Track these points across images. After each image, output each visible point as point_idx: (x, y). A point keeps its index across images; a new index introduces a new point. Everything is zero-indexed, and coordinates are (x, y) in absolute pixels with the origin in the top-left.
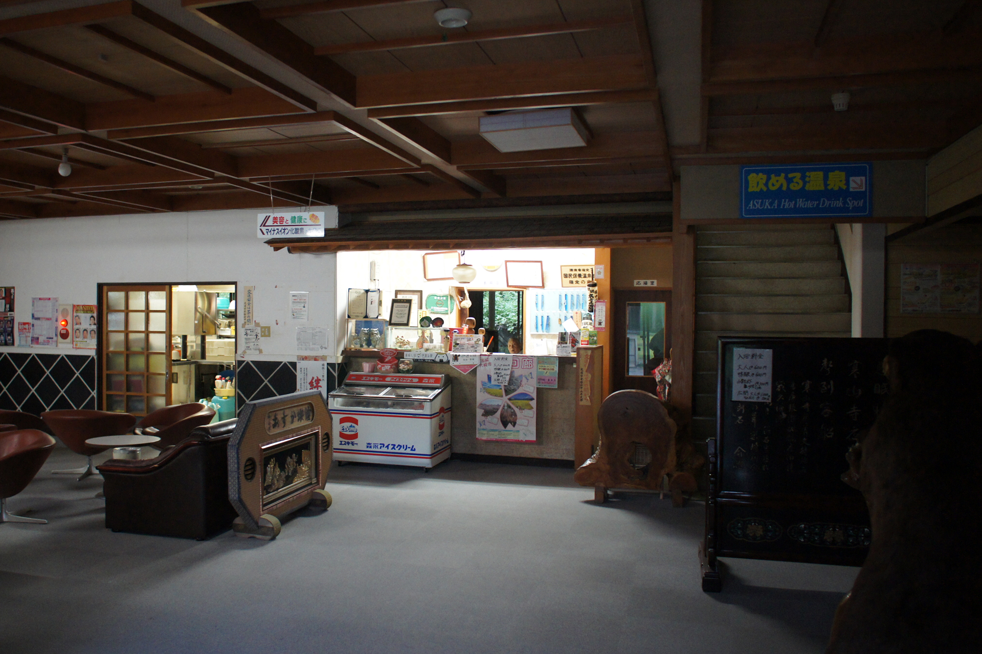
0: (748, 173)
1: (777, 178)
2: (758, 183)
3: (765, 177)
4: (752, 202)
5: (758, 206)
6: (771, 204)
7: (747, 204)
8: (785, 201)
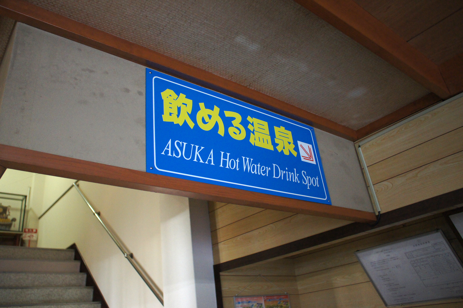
0: (162, 87)
1: (209, 111)
2: (179, 109)
3: (190, 102)
4: (170, 142)
5: (182, 153)
6: (204, 155)
7: (161, 145)
8: (225, 156)
